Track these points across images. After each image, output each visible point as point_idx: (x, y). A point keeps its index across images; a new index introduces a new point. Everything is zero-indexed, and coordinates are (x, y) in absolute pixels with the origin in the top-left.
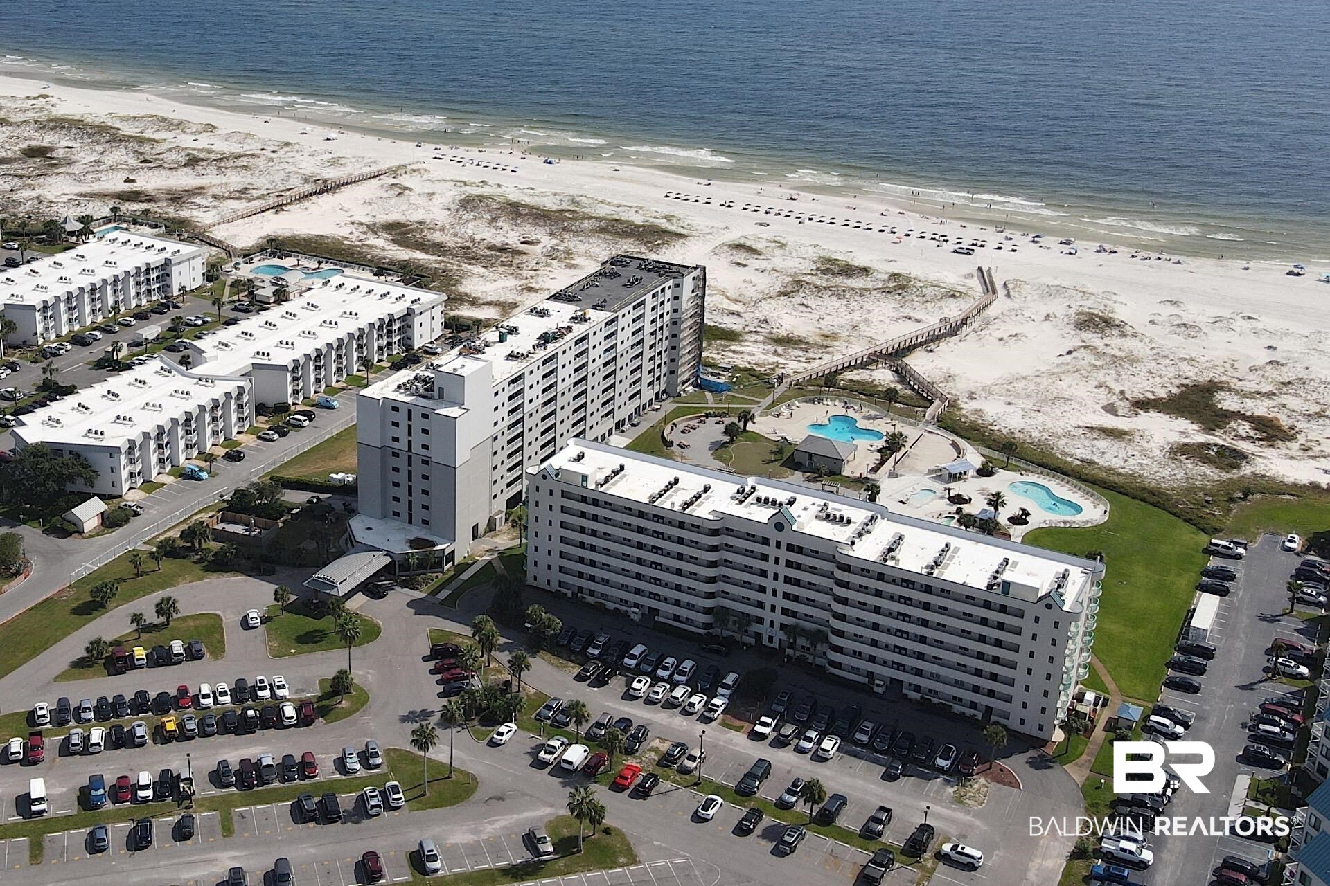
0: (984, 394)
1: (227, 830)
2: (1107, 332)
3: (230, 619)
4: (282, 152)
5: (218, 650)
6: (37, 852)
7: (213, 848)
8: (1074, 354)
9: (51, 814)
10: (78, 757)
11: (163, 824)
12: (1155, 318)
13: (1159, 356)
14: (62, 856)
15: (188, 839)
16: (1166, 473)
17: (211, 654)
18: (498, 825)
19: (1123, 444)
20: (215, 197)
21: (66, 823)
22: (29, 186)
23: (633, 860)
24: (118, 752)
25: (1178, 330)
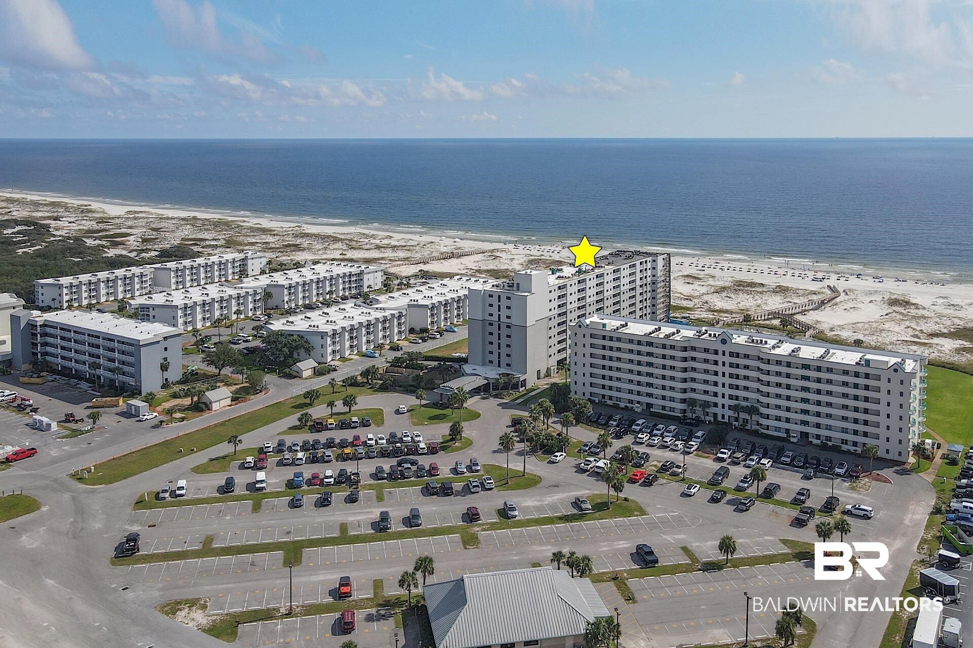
0: (839, 329)
1: (380, 498)
2: (908, 307)
3: (388, 411)
4: (429, 245)
5: (380, 422)
6: (257, 508)
7: (370, 507)
8: (890, 315)
9: (268, 491)
10: (288, 467)
11: (338, 496)
12: (935, 303)
13: (941, 316)
14: (273, 509)
15: (355, 502)
16: (956, 359)
17: (375, 424)
18: (555, 498)
19: (927, 348)
20: (390, 260)
21: (277, 495)
22: (286, 255)
23: (643, 512)
24: (314, 465)
25: (949, 307)
